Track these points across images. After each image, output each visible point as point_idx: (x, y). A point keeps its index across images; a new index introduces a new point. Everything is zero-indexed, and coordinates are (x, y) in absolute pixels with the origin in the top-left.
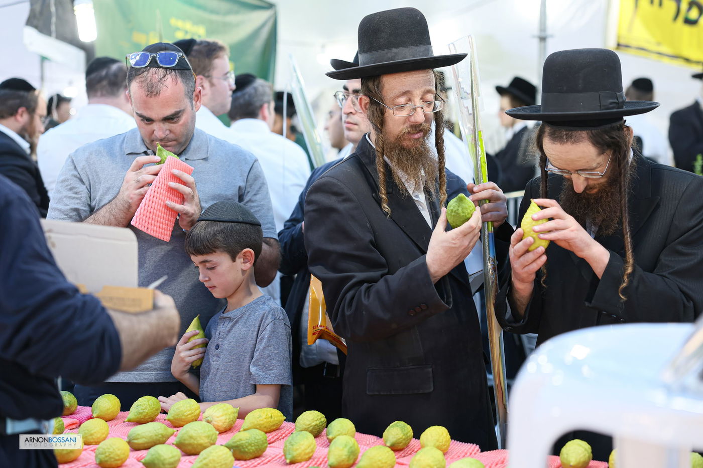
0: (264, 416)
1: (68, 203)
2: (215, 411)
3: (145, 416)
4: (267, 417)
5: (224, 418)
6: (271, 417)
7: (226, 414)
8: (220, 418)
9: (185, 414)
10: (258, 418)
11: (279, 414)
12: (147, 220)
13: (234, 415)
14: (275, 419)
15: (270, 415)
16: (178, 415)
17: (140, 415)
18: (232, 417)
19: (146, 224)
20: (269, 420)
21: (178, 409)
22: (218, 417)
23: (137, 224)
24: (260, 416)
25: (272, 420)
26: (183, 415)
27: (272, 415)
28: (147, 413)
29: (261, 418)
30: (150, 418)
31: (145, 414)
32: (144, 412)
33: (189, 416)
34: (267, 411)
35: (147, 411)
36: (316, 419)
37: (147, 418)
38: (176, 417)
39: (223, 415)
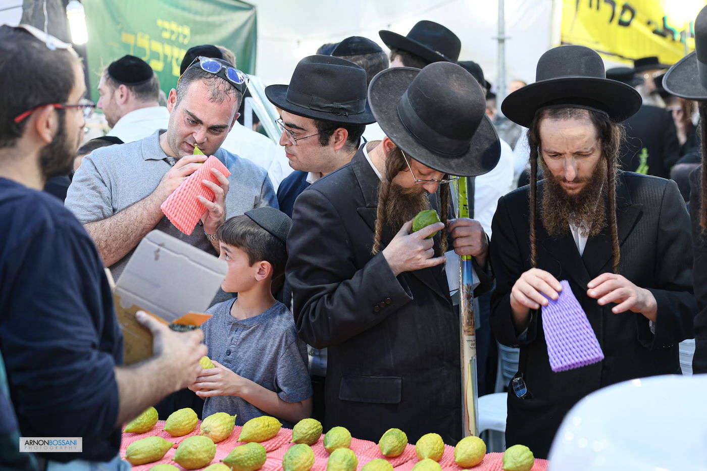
0: (262, 425)
1: (92, 200)
2: (212, 421)
3: (143, 426)
4: (265, 425)
5: (222, 428)
6: (268, 426)
7: (223, 424)
8: (218, 428)
9: (183, 424)
10: (255, 427)
11: (276, 422)
12: (178, 207)
13: (231, 424)
14: (273, 427)
15: (267, 424)
16: (176, 425)
17: (138, 426)
18: (229, 426)
19: (176, 211)
20: (267, 428)
21: (175, 419)
22: (216, 428)
23: (167, 208)
24: (258, 426)
25: (269, 428)
26: (181, 425)
27: (269, 423)
28: (145, 423)
29: (258, 428)
30: (148, 428)
31: (143, 424)
32: (141, 422)
33: (187, 426)
34: (264, 420)
35: (144, 421)
36: (313, 427)
37: (144, 428)
38: (174, 427)
39: (220, 425)
